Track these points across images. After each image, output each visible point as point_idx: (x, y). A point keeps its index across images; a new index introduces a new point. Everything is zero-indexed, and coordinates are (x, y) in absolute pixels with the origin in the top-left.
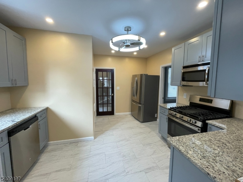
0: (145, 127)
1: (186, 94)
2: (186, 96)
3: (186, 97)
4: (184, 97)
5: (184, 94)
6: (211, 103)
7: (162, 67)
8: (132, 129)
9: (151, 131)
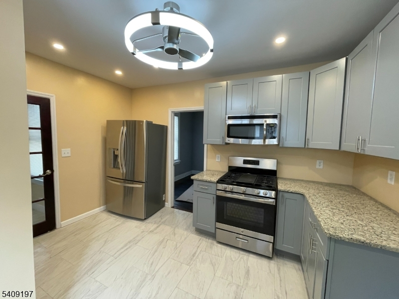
0: (157, 227)
1: (219, 156)
2: (220, 158)
3: (219, 160)
4: (217, 160)
5: (217, 155)
6: (258, 165)
7: (172, 112)
8: (138, 244)
9: (174, 230)
